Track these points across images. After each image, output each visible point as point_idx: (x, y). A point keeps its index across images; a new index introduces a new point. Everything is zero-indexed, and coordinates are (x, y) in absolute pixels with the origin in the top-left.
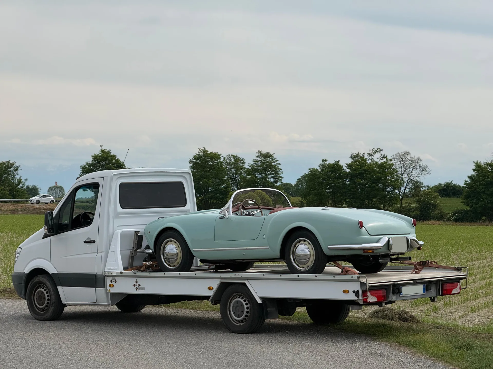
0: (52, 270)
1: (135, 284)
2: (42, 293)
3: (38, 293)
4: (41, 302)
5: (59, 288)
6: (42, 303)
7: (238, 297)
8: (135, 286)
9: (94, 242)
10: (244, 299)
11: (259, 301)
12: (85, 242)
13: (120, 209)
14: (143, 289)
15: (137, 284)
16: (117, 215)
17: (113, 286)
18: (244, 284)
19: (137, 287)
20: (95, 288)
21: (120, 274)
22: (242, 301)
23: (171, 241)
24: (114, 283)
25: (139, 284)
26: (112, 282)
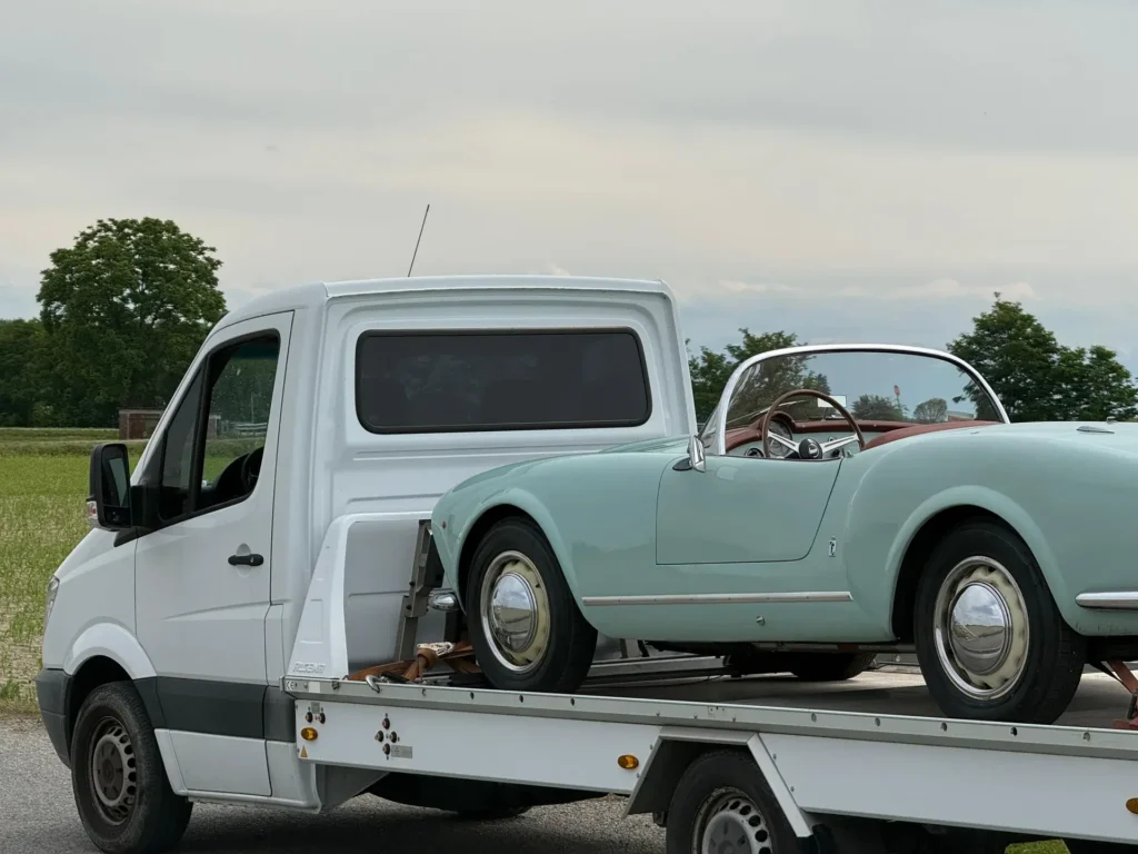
0: (139, 667)
1: (381, 733)
2: (115, 750)
3: (103, 747)
4: (110, 786)
5: (161, 734)
6: (114, 788)
7: (731, 803)
8: (381, 739)
9: (258, 561)
10: (753, 813)
11: (802, 830)
12: (234, 561)
13: (357, 434)
14: (407, 753)
15: (389, 732)
16: (346, 458)
17: (315, 735)
18: (745, 750)
19: (387, 746)
20: (263, 741)
21: (331, 691)
22: (744, 820)
23: (516, 561)
24: (316, 725)
25: (394, 734)
26: (310, 720)
